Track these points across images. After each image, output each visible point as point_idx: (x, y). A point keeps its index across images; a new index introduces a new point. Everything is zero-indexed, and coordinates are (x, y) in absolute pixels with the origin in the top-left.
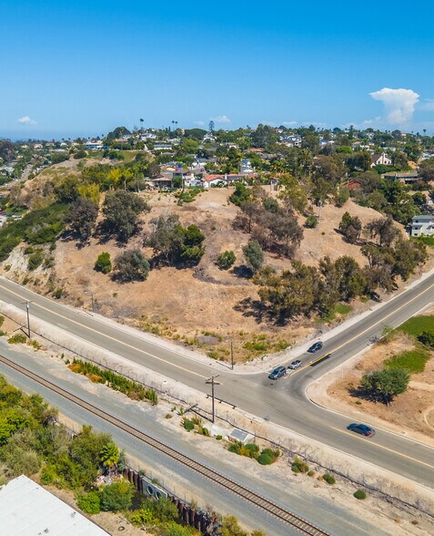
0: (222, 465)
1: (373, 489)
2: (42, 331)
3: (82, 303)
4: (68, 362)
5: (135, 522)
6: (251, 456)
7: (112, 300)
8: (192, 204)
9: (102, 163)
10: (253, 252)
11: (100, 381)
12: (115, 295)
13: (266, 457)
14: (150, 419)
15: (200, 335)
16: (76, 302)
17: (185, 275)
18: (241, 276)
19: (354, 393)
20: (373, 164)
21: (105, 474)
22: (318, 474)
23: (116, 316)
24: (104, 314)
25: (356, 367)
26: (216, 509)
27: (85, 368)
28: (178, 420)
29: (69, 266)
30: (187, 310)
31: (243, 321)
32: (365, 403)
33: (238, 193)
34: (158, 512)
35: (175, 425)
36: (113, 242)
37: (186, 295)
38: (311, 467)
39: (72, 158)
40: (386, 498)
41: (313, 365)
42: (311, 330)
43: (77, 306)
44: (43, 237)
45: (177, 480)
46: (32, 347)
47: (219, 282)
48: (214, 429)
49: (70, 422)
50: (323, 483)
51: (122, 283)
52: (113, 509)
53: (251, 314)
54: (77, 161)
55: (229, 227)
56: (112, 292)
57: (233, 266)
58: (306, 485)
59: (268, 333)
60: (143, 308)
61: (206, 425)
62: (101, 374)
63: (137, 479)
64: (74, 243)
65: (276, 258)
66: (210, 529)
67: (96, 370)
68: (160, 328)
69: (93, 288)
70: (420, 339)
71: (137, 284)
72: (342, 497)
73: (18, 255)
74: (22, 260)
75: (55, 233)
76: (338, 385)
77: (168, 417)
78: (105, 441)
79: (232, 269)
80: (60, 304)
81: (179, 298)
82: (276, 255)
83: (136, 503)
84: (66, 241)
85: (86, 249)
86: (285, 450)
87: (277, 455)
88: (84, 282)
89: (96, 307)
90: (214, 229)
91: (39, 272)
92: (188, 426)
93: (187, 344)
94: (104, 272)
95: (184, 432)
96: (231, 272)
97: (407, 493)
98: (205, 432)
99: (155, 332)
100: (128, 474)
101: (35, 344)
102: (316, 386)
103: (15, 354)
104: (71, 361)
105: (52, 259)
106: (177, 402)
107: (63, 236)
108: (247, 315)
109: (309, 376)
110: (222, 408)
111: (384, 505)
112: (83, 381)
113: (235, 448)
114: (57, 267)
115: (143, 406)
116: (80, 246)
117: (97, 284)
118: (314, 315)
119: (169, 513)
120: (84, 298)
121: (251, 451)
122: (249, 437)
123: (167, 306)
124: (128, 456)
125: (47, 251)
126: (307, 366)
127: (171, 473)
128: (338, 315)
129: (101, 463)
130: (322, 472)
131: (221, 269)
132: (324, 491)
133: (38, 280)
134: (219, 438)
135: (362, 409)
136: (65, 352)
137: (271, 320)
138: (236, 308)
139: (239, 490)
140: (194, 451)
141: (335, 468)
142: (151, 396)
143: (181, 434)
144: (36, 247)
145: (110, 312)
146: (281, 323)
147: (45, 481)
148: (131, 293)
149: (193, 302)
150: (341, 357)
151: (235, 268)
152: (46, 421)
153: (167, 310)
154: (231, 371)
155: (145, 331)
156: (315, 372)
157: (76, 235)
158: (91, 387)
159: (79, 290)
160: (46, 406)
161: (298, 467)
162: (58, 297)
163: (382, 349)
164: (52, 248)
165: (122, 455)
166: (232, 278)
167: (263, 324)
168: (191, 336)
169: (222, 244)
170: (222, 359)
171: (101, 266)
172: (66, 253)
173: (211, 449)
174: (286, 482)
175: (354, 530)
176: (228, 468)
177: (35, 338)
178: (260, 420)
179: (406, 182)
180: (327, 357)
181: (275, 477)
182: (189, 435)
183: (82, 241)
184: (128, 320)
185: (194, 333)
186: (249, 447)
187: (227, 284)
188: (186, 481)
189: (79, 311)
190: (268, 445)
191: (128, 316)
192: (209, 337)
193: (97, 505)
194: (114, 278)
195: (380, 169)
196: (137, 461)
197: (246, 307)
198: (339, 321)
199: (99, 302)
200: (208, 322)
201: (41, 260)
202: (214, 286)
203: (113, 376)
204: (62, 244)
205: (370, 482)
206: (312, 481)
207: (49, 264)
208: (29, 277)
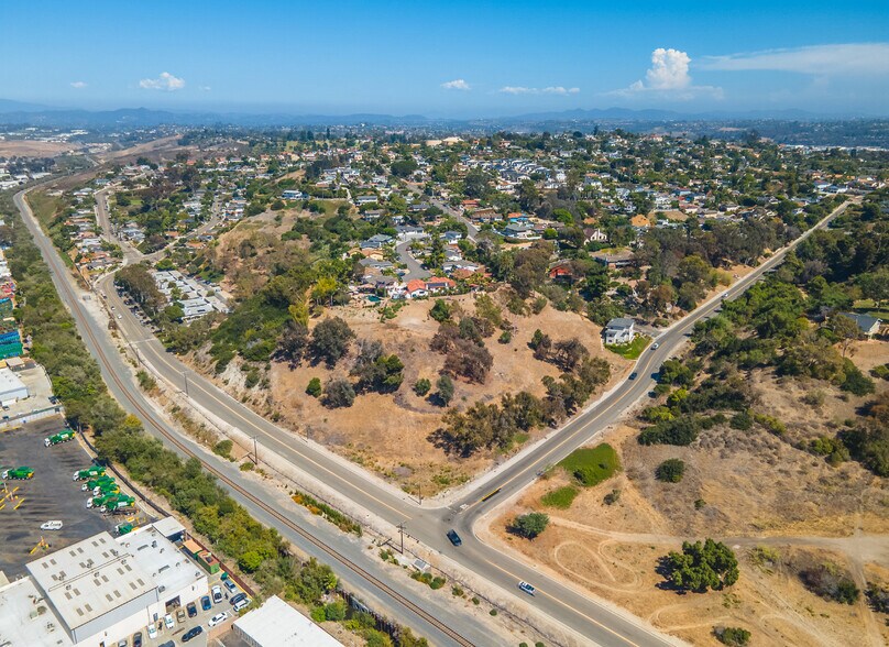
0: (406, 590)
1: (503, 609)
2: (266, 459)
3: (297, 428)
4: (291, 493)
5: (348, 628)
6: (426, 582)
7: (323, 425)
8: (394, 320)
9: (301, 216)
10: (445, 385)
11: (319, 513)
12: (325, 420)
13: (436, 584)
14: (356, 549)
15: (397, 466)
16: (292, 426)
17: (386, 400)
18: (435, 404)
19: (511, 530)
20: (587, 240)
21: (327, 593)
22: (470, 597)
23: (326, 442)
24: (316, 440)
25: (517, 503)
26: (399, 622)
27: (304, 500)
28: (377, 551)
29: (284, 389)
30: (387, 438)
31: (434, 452)
32: (516, 539)
33: (437, 308)
34: (362, 622)
35: (374, 555)
36: (322, 364)
37: (386, 422)
38: (466, 591)
39: (268, 210)
40: (510, 616)
41: (484, 500)
42: (490, 461)
43: (293, 430)
44: (257, 355)
45: (374, 599)
46: (259, 475)
47: (416, 410)
48: (402, 559)
49: (300, 552)
50: (472, 603)
51: (331, 408)
52: (334, 620)
53: (442, 445)
54: (275, 214)
55: (428, 348)
56: (322, 417)
57: (429, 393)
58: (460, 605)
59: (454, 465)
60: (350, 435)
61: (397, 556)
62: (319, 506)
63: (349, 599)
64: (286, 363)
65: (468, 383)
66: (395, 634)
67: (314, 503)
68: (365, 457)
69: (306, 412)
70: (576, 475)
71: (344, 410)
72: (482, 615)
73: (234, 370)
74: (239, 376)
75: (269, 352)
76: (499, 521)
77: (370, 548)
78: (327, 571)
79: (427, 396)
80: (278, 427)
81: (381, 425)
82: (468, 379)
83: (348, 616)
84: (279, 362)
85: (298, 370)
86: (450, 579)
87: (444, 581)
88: (298, 406)
89: (309, 433)
90: (413, 350)
91: (256, 389)
92: (384, 556)
93: (386, 476)
94: (315, 396)
95: (381, 561)
96: (426, 400)
97: (523, 612)
98: (395, 562)
99: (360, 461)
100: (342, 594)
101: (262, 471)
102: (483, 521)
103: (247, 483)
104: (294, 491)
105: (268, 381)
106: (377, 534)
107: (276, 355)
108: (437, 446)
109: (479, 512)
110: (409, 542)
111: (507, 620)
112: (306, 512)
113: (415, 576)
114: (273, 389)
115: (351, 537)
116: (292, 368)
117: (309, 408)
118: (495, 446)
119: (369, 623)
120: (298, 423)
121: (426, 578)
122: (427, 566)
123: (370, 434)
124: (342, 581)
125: (262, 370)
126: (480, 501)
127: (370, 594)
128: (516, 445)
129: (325, 587)
130: (472, 596)
131: (418, 395)
132: (471, 610)
133: (256, 400)
134: (405, 567)
135: (512, 544)
136: (288, 482)
137: (458, 452)
138: (429, 439)
139: (414, 608)
140: (388, 578)
141: (481, 593)
142: (357, 529)
143: (378, 563)
144: (252, 365)
145: (321, 438)
146: (466, 454)
147: (287, 598)
148: (338, 419)
149: (392, 431)
150: (508, 491)
151: (431, 395)
152: (282, 551)
153: (370, 438)
154: (419, 506)
155: (352, 460)
156: (484, 508)
157: (289, 356)
158: (312, 519)
159: (294, 414)
160: (281, 538)
161: (457, 592)
162: (276, 420)
163: (543, 484)
164: (267, 368)
165: (338, 581)
166: (428, 406)
167: (451, 455)
168: (389, 467)
169: (420, 367)
170: (413, 493)
171: (312, 390)
172: (280, 373)
173: (400, 576)
174: (447, 603)
175: (484, 637)
176: (409, 592)
177: (261, 466)
178: (436, 553)
179: (617, 267)
180: (498, 492)
181: (440, 599)
182: (385, 564)
183: (294, 362)
184: (337, 447)
185: (392, 463)
186: (425, 575)
187: (422, 411)
188: (381, 601)
189: (295, 436)
190: (439, 575)
191: (336, 443)
192: (405, 468)
193: (323, 617)
194: (324, 402)
195: (593, 247)
196: (348, 584)
197: (437, 438)
198: (516, 452)
199: (312, 428)
200: (404, 451)
201: (258, 380)
202: (411, 413)
203: (328, 508)
204: (275, 364)
205: (501, 604)
206: (464, 602)
207: (265, 385)
208: (247, 395)
